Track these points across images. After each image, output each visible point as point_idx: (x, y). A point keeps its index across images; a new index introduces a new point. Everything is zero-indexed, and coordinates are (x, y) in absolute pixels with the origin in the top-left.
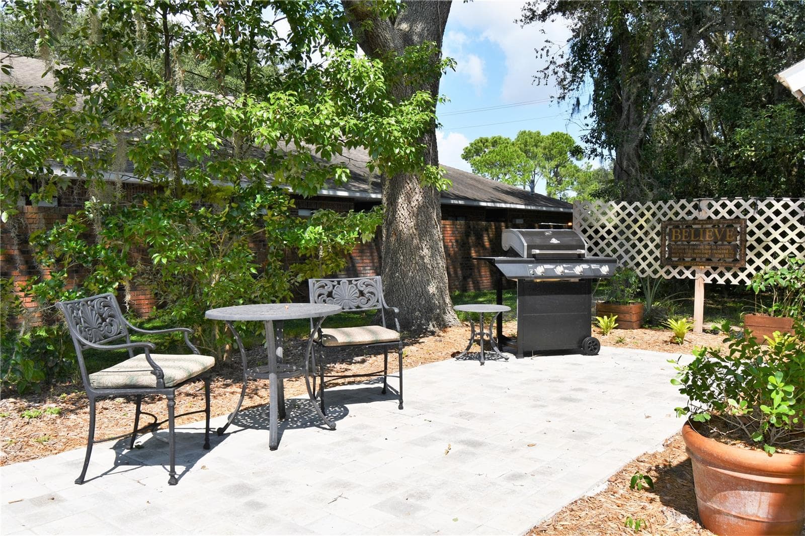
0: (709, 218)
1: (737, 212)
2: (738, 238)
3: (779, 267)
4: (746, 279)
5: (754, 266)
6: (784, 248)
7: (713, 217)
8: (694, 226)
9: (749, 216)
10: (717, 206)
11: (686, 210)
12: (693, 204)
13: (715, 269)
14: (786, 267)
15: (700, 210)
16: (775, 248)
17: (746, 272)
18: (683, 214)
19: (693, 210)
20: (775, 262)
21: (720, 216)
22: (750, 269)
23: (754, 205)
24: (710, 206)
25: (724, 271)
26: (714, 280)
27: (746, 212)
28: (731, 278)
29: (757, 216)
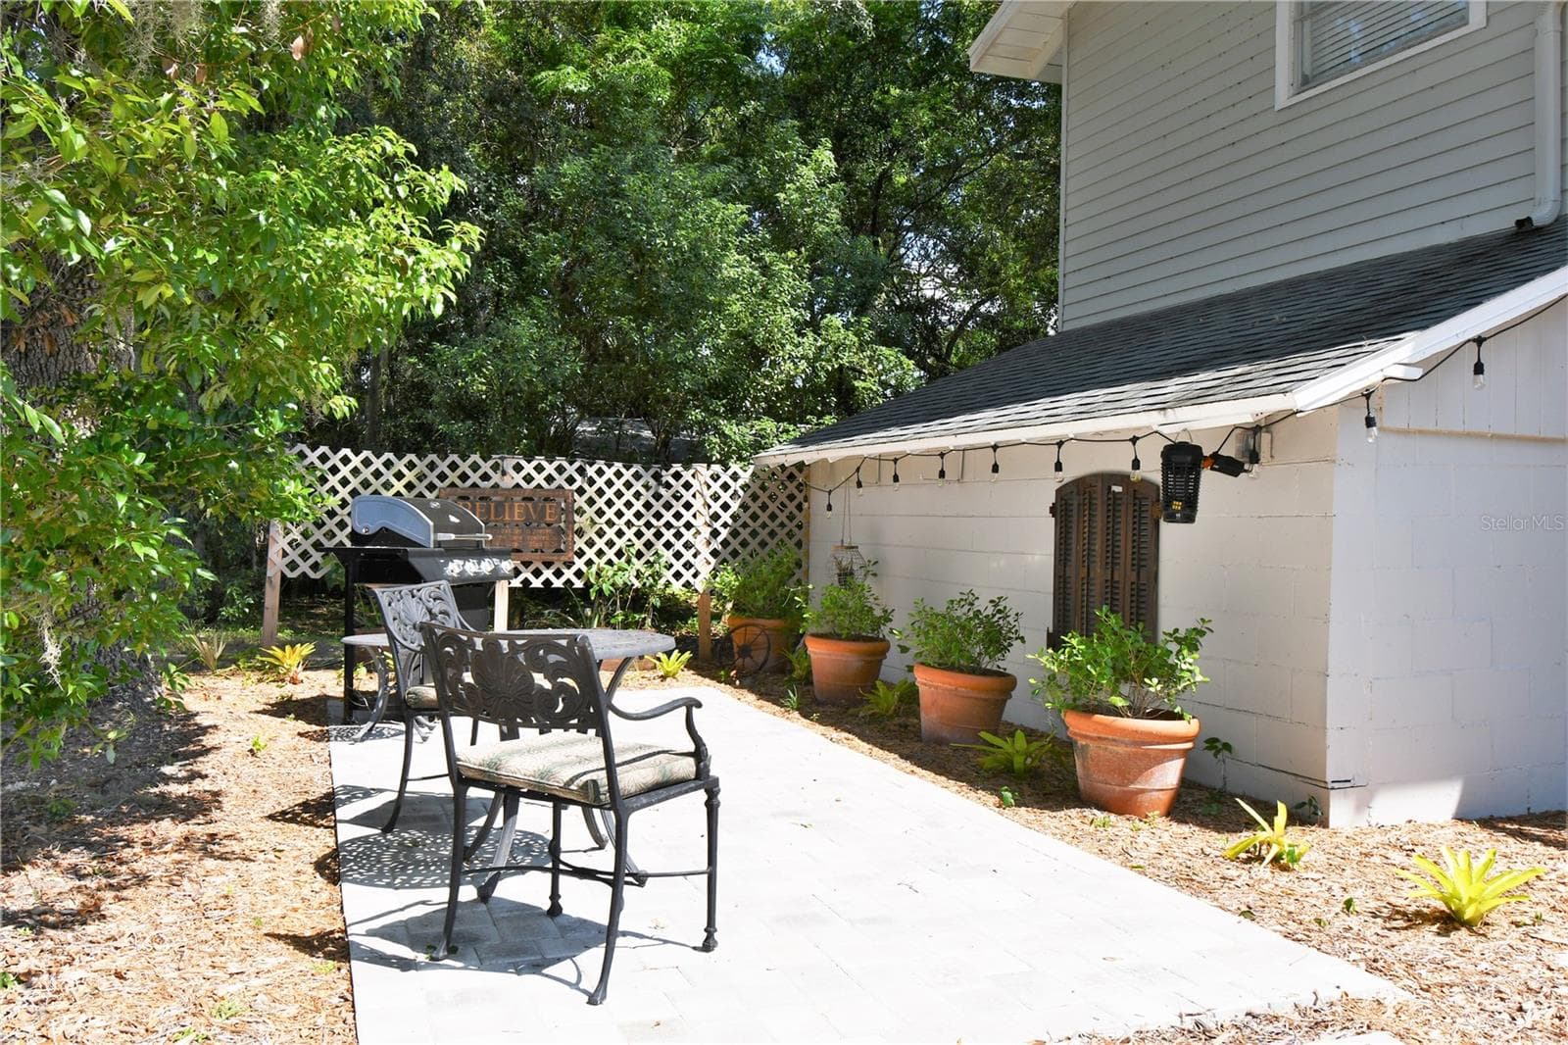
0: (518, 485)
1: (560, 480)
2: (563, 517)
3: (615, 560)
4: (574, 579)
5: (585, 558)
6: (620, 534)
7: (523, 484)
8: (494, 499)
9: (575, 486)
10: (529, 468)
11: (480, 472)
12: (491, 462)
13: (527, 564)
14: (624, 559)
15: (504, 473)
16: (610, 533)
17: (574, 569)
18: (474, 478)
19: (491, 472)
20: (610, 554)
21: (534, 484)
22: (580, 564)
23: (581, 471)
24: (518, 468)
25: (542, 568)
26: (526, 582)
27: (571, 480)
28: (553, 579)
29: (586, 486)
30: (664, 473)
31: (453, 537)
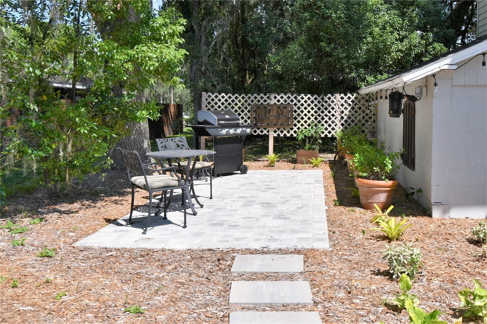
0: (275, 103)
1: (289, 101)
2: (290, 113)
3: (308, 127)
4: (294, 134)
5: (297, 127)
6: (309, 118)
7: (277, 103)
8: (268, 108)
9: (294, 103)
10: (279, 97)
11: (264, 99)
12: (267, 96)
13: (279, 129)
14: (310, 127)
15: (271, 99)
16: (306, 118)
17: (293, 130)
18: (262, 101)
19: (267, 99)
20: (306, 125)
21: (280, 103)
22: (295, 129)
23: (296, 98)
24: (275, 98)
25: (283, 130)
27: (292, 101)
28: (287, 134)
29: (297, 103)
30: (325, 97)
31: (223, 122)
